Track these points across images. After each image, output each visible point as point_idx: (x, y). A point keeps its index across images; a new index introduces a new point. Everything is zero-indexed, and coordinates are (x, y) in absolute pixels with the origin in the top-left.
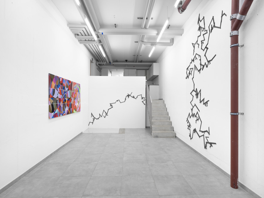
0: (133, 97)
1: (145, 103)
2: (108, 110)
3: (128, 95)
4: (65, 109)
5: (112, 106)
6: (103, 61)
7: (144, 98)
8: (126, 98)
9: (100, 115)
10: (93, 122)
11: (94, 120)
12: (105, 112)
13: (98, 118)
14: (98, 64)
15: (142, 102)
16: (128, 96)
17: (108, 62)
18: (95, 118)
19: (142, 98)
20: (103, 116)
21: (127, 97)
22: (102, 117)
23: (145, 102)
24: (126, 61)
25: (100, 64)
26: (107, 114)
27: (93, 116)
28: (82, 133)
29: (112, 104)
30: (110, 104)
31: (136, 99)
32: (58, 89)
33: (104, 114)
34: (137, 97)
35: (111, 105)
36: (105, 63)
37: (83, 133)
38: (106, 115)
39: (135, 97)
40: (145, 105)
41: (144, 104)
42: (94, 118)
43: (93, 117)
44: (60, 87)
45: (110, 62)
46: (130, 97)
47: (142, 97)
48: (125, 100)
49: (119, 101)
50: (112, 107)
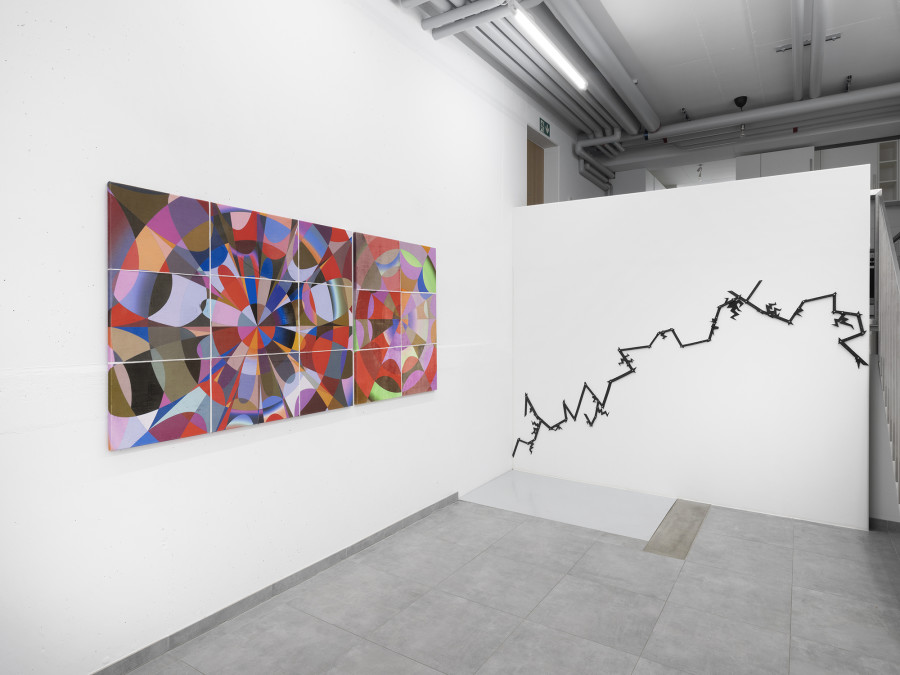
0: (771, 312)
1: (865, 356)
2: (610, 383)
3: (731, 297)
4: (285, 387)
5: (629, 363)
6: (608, 131)
7: (858, 316)
8: (715, 321)
9: (565, 407)
10: (531, 443)
11: (536, 431)
12: (595, 397)
13: (558, 426)
14: (585, 149)
15: (842, 342)
16: (734, 303)
17: (634, 130)
18: (542, 421)
19: (842, 319)
20: (580, 416)
21: (727, 312)
22: (575, 418)
23: (862, 347)
24: (741, 102)
25: (593, 151)
26: (600, 407)
27: (532, 409)
28: (454, 499)
29: (632, 355)
30: (621, 351)
31: (789, 322)
32: (213, 275)
33: (589, 407)
34: (799, 311)
35: (624, 359)
36: (618, 135)
37: (460, 497)
38: (598, 410)
39: (786, 314)
40: (865, 370)
41: (859, 361)
42: (538, 422)
43: (531, 415)
44: (229, 262)
45: (643, 130)
46: (744, 309)
47: (835, 311)
48: (714, 327)
49: (670, 335)
50: (632, 370)
